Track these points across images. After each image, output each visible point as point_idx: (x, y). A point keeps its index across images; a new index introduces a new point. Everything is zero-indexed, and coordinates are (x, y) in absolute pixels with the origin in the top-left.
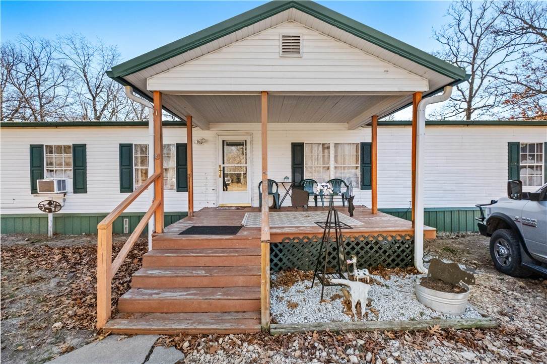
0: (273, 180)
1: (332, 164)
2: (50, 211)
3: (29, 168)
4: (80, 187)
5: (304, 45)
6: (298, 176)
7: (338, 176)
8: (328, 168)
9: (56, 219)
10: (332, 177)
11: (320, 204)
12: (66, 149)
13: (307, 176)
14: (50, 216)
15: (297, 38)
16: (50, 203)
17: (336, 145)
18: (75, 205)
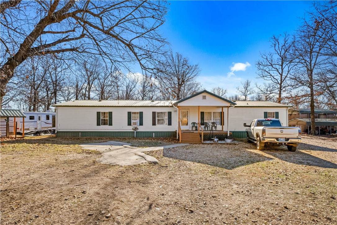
0: (195, 122)
1: (212, 118)
2: (135, 130)
3: (127, 118)
4: (141, 124)
5: (207, 97)
6: (202, 121)
7: (214, 121)
8: (211, 119)
9: (136, 132)
10: (212, 122)
11: (209, 129)
12: (137, 113)
13: (205, 121)
14: (135, 132)
15: (205, 96)
16: (135, 128)
17: (214, 113)
18: (141, 129)
